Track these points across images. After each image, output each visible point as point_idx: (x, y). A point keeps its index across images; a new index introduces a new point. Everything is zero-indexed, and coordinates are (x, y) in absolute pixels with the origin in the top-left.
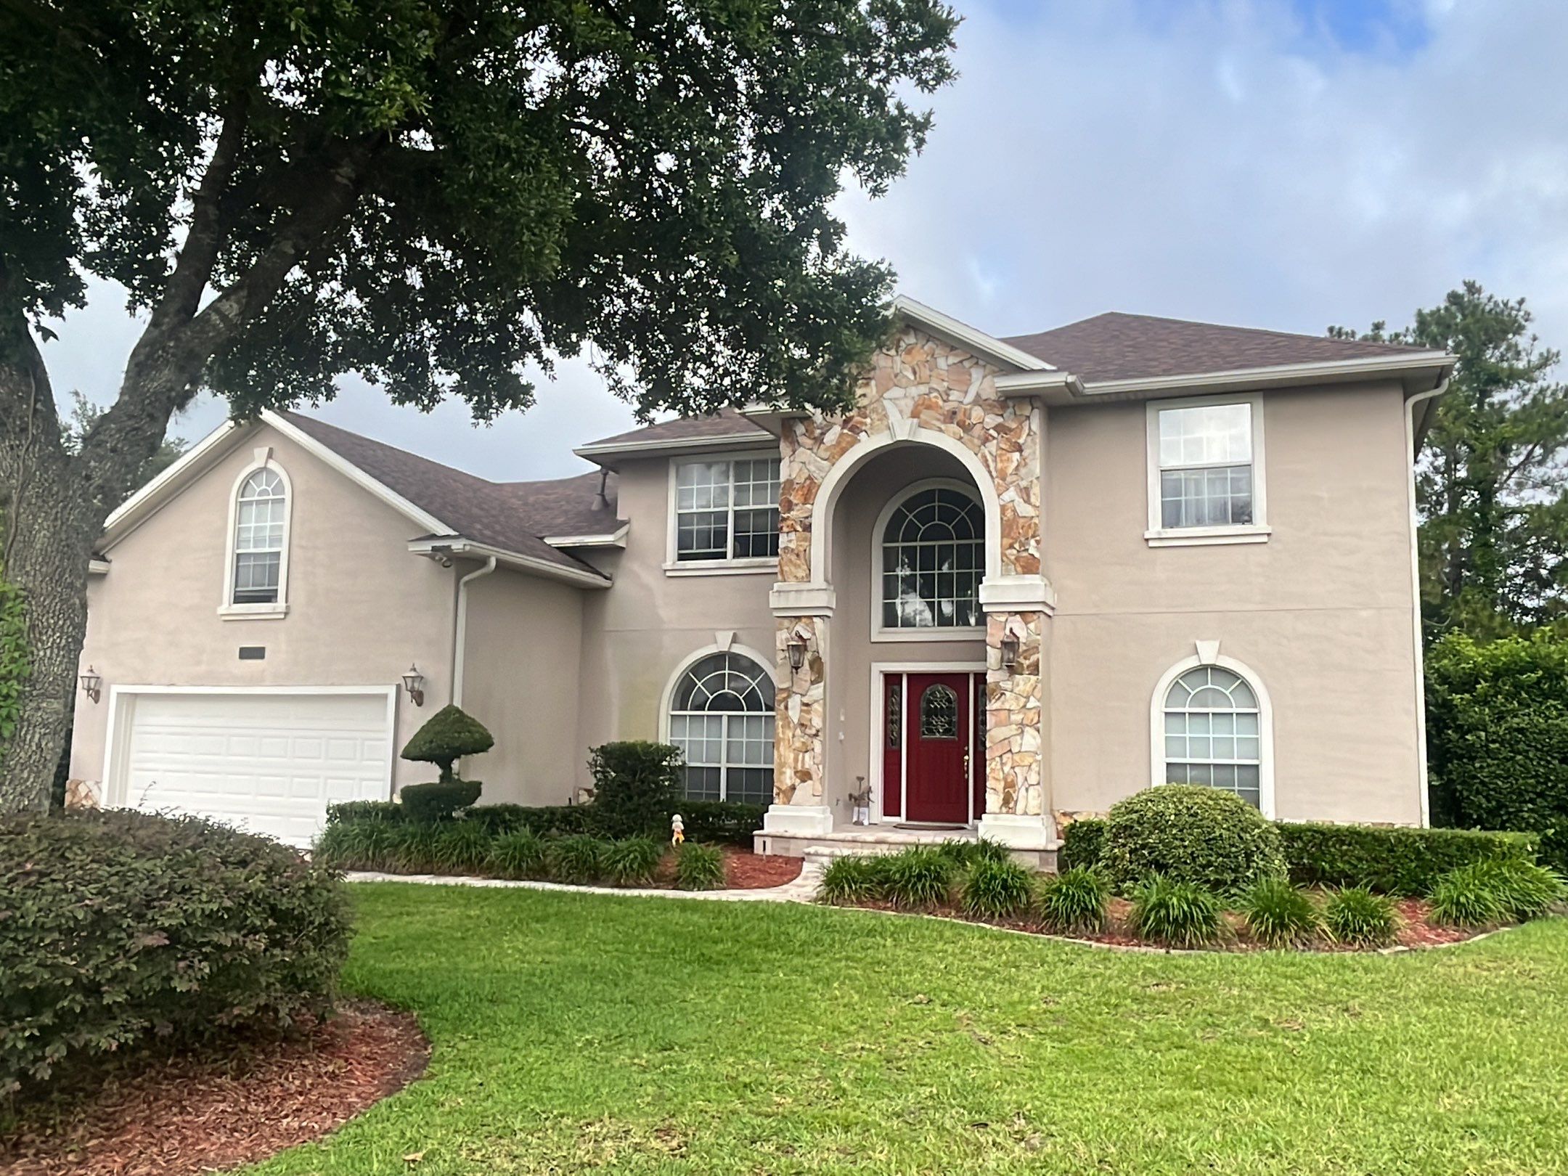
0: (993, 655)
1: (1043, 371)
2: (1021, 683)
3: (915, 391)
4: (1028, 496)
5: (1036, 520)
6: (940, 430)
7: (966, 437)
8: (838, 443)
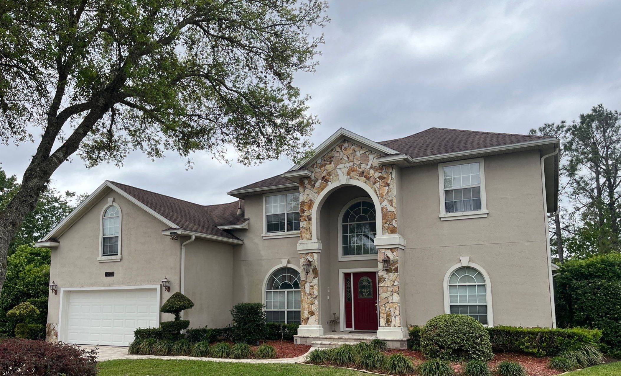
0: (380, 266)
1: (396, 154)
2: (391, 275)
3: (348, 165)
4: (392, 203)
5: (395, 213)
6: (358, 180)
7: (368, 182)
8: (321, 186)
